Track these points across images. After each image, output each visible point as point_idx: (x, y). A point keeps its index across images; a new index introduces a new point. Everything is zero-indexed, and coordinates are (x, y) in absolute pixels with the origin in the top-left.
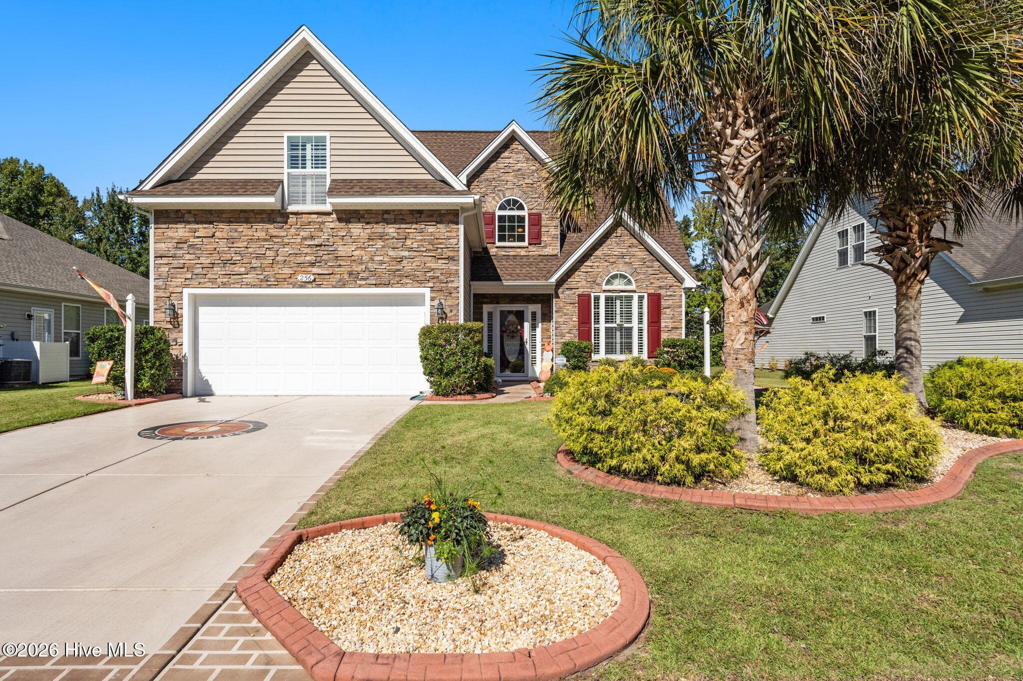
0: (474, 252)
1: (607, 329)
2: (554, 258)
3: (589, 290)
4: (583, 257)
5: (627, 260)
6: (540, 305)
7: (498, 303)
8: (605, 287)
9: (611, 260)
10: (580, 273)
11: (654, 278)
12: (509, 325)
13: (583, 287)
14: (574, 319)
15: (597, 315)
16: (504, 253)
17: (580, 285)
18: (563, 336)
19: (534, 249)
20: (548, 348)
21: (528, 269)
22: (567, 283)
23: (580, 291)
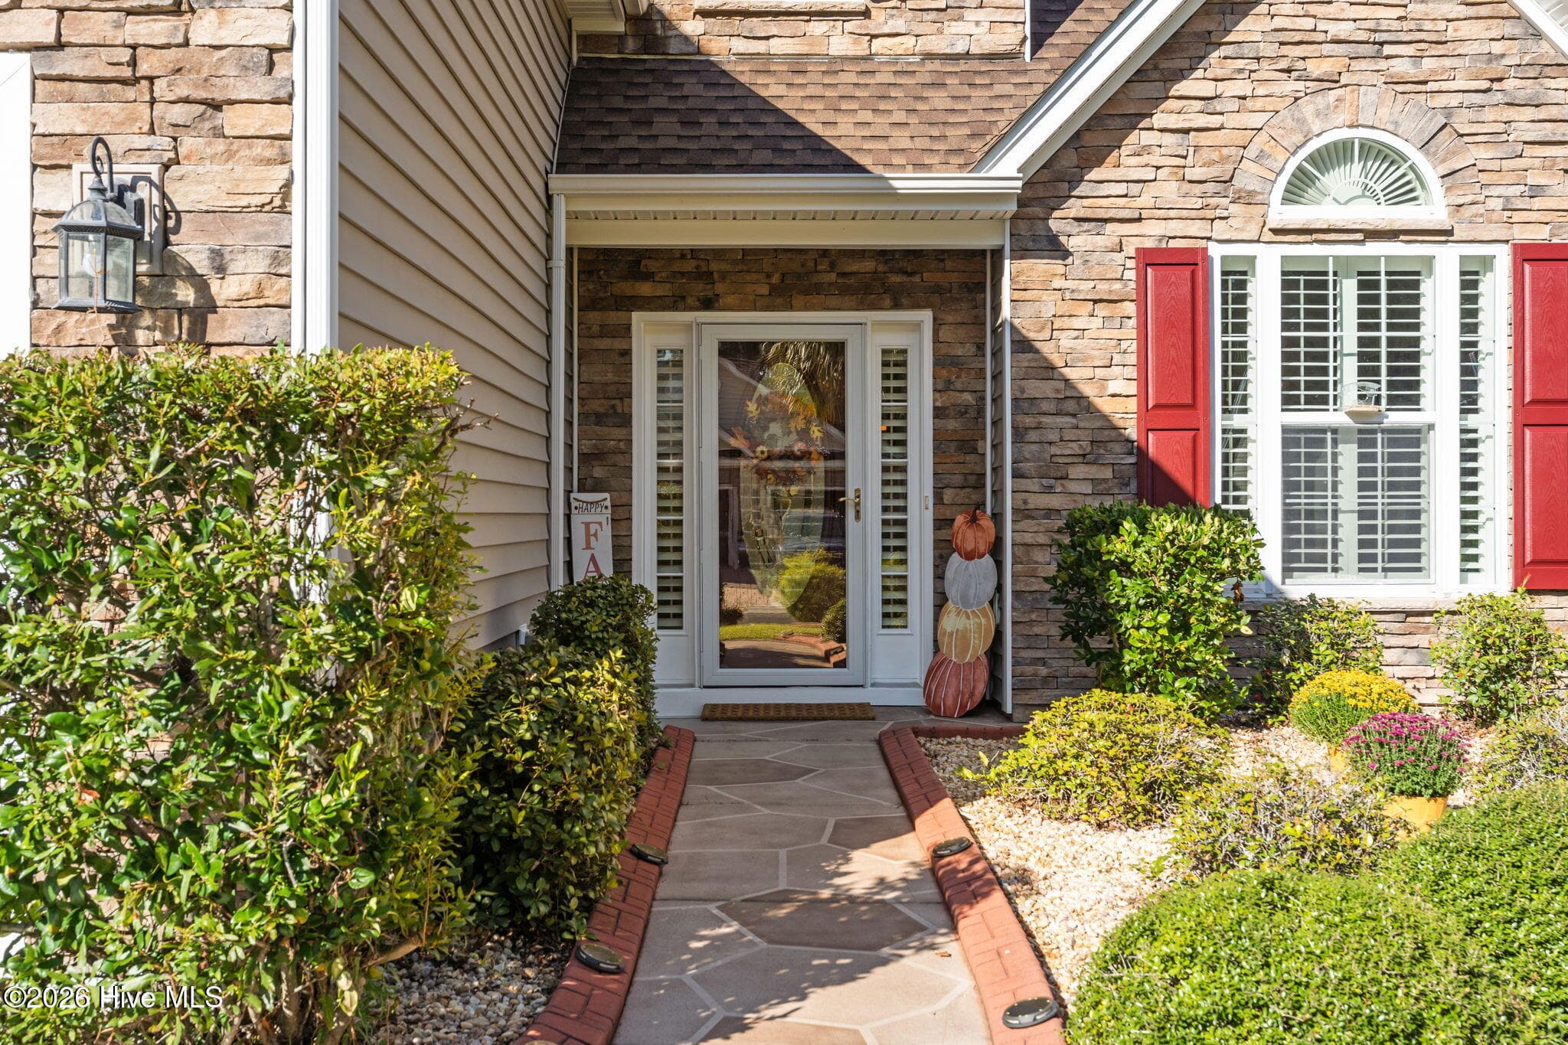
0: (585, 39)
1: (1291, 436)
2: (1001, 65)
3: (1196, 228)
4: (1166, 50)
5: (1402, 67)
6: (926, 316)
7: (708, 304)
8: (1282, 214)
9: (1316, 68)
10: (1147, 138)
11: (1548, 164)
12: (764, 422)
13: (1163, 212)
14: (1114, 387)
15: (1238, 360)
16: (740, 45)
17: (1145, 200)
18: (1054, 474)
19: (898, 24)
20: (968, 538)
21: (866, 116)
22: (1082, 189)
23: (1151, 234)
